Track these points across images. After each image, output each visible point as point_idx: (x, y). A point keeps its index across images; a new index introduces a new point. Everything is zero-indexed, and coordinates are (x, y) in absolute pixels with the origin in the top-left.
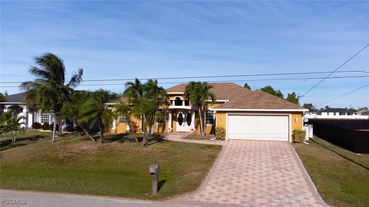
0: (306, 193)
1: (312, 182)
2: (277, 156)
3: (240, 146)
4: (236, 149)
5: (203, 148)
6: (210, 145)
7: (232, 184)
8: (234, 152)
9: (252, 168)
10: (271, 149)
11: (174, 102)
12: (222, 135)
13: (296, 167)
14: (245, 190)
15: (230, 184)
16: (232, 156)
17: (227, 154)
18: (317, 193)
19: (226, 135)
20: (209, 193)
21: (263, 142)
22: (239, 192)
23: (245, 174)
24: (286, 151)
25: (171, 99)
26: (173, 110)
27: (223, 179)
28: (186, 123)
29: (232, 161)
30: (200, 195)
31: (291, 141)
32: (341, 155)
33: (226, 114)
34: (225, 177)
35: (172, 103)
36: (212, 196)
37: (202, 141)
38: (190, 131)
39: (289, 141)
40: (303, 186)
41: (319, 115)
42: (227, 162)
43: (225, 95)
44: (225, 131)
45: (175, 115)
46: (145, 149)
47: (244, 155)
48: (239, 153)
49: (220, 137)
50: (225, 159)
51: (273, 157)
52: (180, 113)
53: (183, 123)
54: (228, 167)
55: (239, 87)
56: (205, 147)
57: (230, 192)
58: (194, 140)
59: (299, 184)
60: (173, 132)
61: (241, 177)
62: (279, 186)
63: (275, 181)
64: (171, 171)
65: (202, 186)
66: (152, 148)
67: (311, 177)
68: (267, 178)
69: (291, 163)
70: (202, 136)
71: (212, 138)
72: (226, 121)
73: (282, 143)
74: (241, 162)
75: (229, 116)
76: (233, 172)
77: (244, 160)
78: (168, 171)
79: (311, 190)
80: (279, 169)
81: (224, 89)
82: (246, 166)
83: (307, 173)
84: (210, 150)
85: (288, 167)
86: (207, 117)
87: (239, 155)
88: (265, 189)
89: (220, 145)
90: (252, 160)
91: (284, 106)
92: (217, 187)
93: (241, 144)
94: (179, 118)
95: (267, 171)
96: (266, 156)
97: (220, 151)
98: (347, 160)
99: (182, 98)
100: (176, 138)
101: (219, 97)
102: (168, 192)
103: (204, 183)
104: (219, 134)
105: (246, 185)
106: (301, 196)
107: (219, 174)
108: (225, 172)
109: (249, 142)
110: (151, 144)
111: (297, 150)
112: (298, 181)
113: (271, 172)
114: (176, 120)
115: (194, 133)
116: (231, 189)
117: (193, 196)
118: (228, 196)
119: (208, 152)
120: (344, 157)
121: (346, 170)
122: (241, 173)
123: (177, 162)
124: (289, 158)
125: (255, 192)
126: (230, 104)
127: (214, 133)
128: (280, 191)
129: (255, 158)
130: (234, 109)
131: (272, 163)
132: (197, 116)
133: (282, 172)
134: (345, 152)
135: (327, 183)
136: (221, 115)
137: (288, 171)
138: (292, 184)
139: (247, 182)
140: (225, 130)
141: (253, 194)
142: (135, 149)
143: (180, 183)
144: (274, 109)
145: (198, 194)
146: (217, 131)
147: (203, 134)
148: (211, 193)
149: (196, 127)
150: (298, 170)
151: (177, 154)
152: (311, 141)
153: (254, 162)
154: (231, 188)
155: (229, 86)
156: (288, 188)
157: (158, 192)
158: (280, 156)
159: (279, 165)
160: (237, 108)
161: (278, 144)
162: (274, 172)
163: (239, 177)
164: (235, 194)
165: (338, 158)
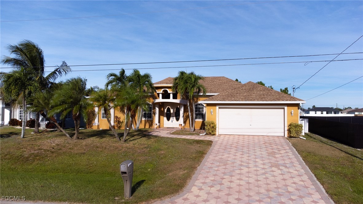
0: (313, 194)
1: (318, 181)
2: (274, 152)
3: (232, 141)
4: (228, 144)
5: (191, 143)
6: (199, 140)
7: (223, 184)
8: (225, 147)
9: (246, 164)
10: (266, 144)
11: (161, 95)
12: (213, 130)
13: (295, 163)
14: (239, 192)
15: (221, 184)
16: (223, 152)
17: (218, 150)
18: (326, 194)
19: (217, 130)
20: (195, 196)
21: (256, 137)
22: (231, 195)
23: (238, 172)
24: (282, 146)
25: (158, 91)
26: (161, 104)
27: (213, 179)
28: (175, 118)
29: (223, 157)
30: (183, 199)
31: (286, 136)
32: (342, 151)
33: (217, 107)
34: (215, 175)
35: (159, 96)
36: (198, 199)
37: (191, 137)
38: (178, 126)
39: (284, 136)
40: (308, 186)
41: (308, 114)
42: (217, 158)
43: (216, 89)
44: (215, 126)
45: (162, 109)
46: (125, 145)
47: (236, 150)
48: (231, 149)
49: (210, 132)
50: (215, 155)
51: (269, 152)
52: (168, 108)
53: (171, 118)
54: (218, 164)
55: (230, 81)
56: (193, 142)
57: (221, 194)
58: (182, 136)
59: (302, 183)
60: (160, 127)
61: (234, 176)
62: (280, 186)
63: (274, 180)
64: (152, 169)
65: (188, 187)
66: (133, 144)
67: (315, 175)
68: (264, 177)
69: (290, 159)
70: (191, 131)
71: (201, 134)
72: (217, 114)
73: (278, 138)
74: (233, 159)
75: (219, 109)
76: (224, 170)
77: (236, 156)
78: (149, 170)
79: (318, 190)
80: (277, 166)
81: (215, 83)
82: (239, 163)
83: (309, 170)
84: (199, 145)
85: (287, 164)
86: (196, 111)
87: (230, 151)
88: (263, 191)
89: (209, 141)
90: (245, 156)
91: (279, 98)
92: (205, 188)
93: (233, 139)
94: (167, 113)
95: (264, 169)
96: (261, 151)
97: (209, 147)
98: (349, 156)
99: (169, 91)
100: (163, 134)
101: (209, 90)
102: (144, 195)
103: (190, 183)
104: (209, 129)
105: (240, 185)
106: (307, 198)
107: (208, 172)
108: (216, 170)
109: (241, 137)
110: (133, 140)
111: (294, 145)
112: (301, 179)
113: (268, 170)
114: (163, 116)
115: (183, 129)
116: (222, 191)
117: (176, 201)
118: (219, 200)
119: (197, 147)
120: (346, 153)
121: (351, 165)
122: (233, 171)
123: (160, 159)
124: (286, 154)
125: (251, 194)
126: (220, 96)
127: (204, 129)
128: (281, 192)
129: (249, 153)
130: (225, 101)
131: (269, 159)
132: (185, 111)
133: (281, 170)
134: (345, 148)
135: (335, 182)
136: (212, 109)
137: (288, 168)
138: (294, 183)
139: (241, 181)
140: (215, 124)
141: (249, 196)
142: (114, 145)
143: (161, 184)
144: (268, 101)
145: (182, 198)
146: (207, 126)
147: (192, 130)
148: (198, 196)
149: (185, 122)
150: (299, 167)
151: (161, 150)
152: (307, 136)
153: (247, 158)
154: (222, 189)
155: (220, 80)
156: (290, 189)
157: (131, 196)
158: (277, 151)
159: (276, 161)
160: (229, 101)
161: (273, 139)
162: (271, 170)
163: (232, 176)
164: (227, 197)
165: (340, 153)
